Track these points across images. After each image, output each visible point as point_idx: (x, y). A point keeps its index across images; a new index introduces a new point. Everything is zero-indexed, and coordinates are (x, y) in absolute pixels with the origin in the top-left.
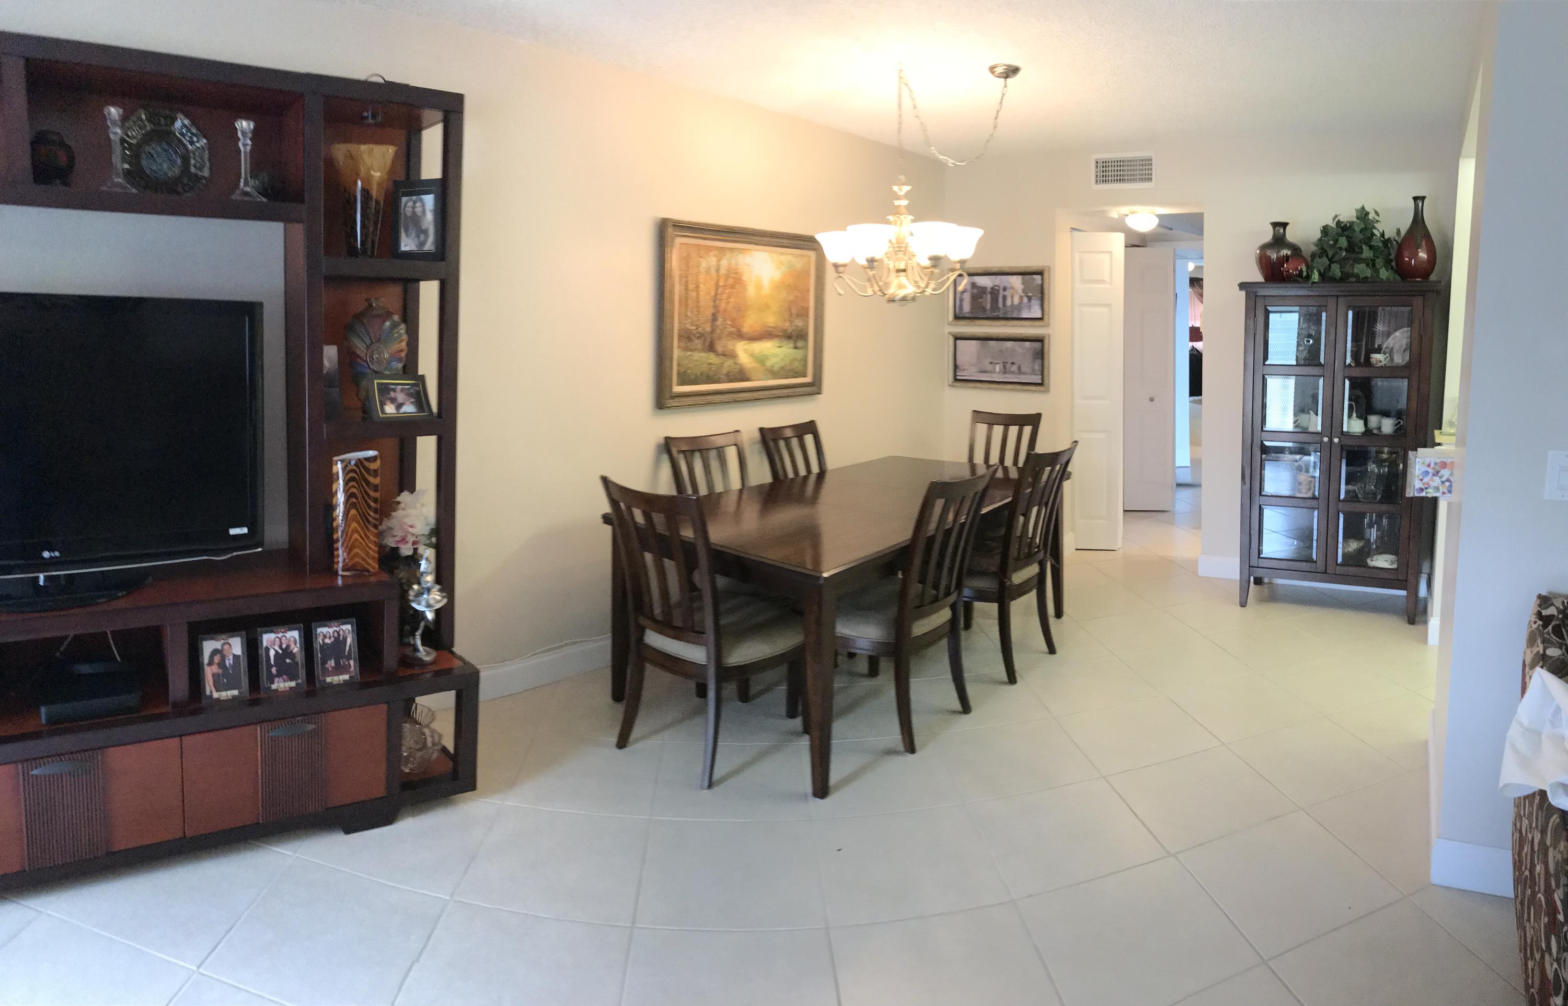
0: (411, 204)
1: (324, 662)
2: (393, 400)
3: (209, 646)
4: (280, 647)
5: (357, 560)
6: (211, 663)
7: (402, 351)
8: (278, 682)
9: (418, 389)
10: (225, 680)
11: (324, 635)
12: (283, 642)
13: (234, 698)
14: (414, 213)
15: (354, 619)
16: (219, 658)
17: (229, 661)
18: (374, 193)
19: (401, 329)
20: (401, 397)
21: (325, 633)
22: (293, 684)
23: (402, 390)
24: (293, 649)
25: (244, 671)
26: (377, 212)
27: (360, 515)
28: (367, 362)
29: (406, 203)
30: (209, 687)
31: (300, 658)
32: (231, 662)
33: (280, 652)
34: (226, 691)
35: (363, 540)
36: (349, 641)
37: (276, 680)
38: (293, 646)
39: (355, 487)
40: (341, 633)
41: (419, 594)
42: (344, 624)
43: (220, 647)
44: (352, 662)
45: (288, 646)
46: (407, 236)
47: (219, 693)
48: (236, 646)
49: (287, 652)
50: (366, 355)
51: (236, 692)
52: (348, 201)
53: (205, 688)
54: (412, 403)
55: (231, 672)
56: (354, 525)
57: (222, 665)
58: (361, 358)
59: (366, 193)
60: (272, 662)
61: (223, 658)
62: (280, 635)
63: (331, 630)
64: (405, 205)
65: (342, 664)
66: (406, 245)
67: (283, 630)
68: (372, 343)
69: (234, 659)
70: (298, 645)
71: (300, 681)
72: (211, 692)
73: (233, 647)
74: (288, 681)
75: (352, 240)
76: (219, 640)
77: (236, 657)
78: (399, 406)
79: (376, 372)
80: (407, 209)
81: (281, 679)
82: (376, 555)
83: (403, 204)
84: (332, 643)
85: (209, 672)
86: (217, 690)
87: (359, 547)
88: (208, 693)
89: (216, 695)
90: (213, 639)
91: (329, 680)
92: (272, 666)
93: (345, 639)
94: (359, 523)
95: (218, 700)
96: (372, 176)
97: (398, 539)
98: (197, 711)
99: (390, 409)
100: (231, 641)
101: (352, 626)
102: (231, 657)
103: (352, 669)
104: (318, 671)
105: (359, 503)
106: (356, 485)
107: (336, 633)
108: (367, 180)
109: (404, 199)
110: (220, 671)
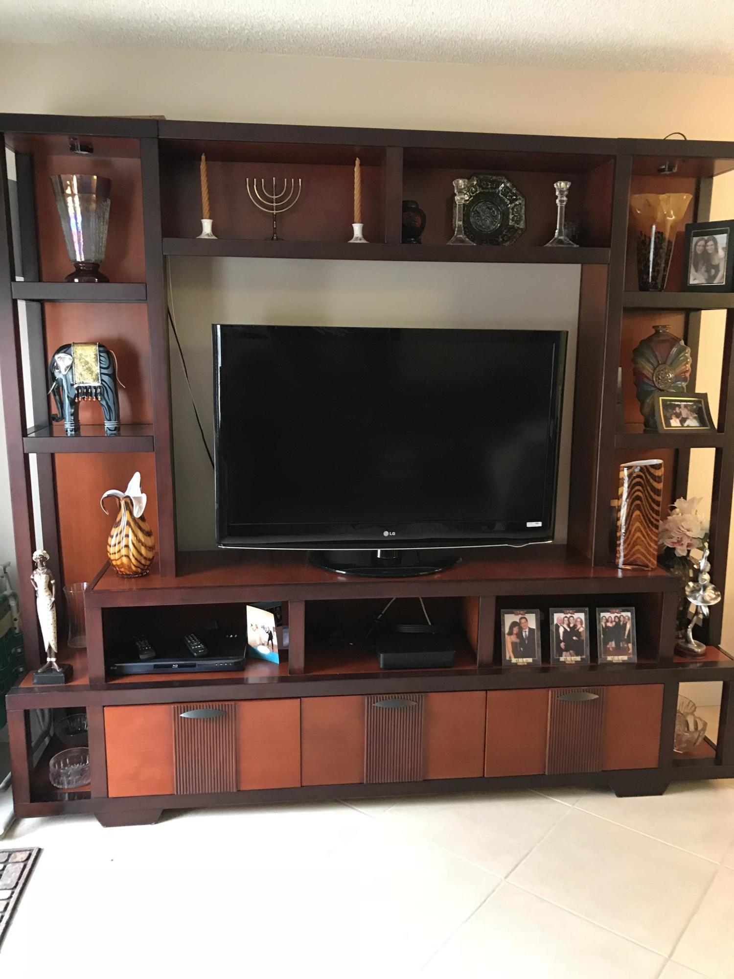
0: (702, 243)
1: (606, 643)
2: (678, 416)
3: (509, 619)
4: (569, 625)
5: (639, 556)
6: (510, 633)
7: (687, 371)
8: (565, 656)
9: (700, 405)
10: (522, 649)
11: (606, 619)
12: (570, 621)
13: (529, 664)
14: (705, 251)
15: (634, 608)
16: (518, 630)
17: (525, 633)
18: (667, 235)
19: (687, 353)
20: (685, 413)
21: (608, 617)
22: (578, 658)
23: (686, 406)
24: (579, 629)
25: (538, 644)
26: (669, 250)
27: (643, 516)
28: (653, 381)
29: (697, 243)
30: (509, 653)
31: (585, 636)
32: (527, 633)
33: (569, 630)
34: (523, 658)
35: (645, 538)
36: (628, 626)
37: (564, 653)
38: (579, 626)
39: (641, 492)
40: (622, 619)
41: (695, 591)
42: (624, 611)
43: (518, 621)
44: (630, 645)
45: (575, 626)
46: (696, 271)
47: (517, 659)
48: (532, 621)
49: (574, 630)
50: (653, 376)
51: (530, 660)
52: (644, 242)
53: (505, 653)
54: (695, 418)
55: (527, 642)
56: (638, 524)
57: (519, 636)
58: (648, 378)
59: (660, 235)
60: (561, 638)
61: (521, 630)
62: (568, 615)
63: (613, 616)
64: (696, 245)
65: (621, 646)
66: (695, 279)
67: (571, 611)
68: (659, 364)
69: (529, 632)
70: (584, 626)
71: (584, 657)
72: (510, 657)
73: (528, 620)
74: (574, 656)
75: (645, 277)
76: (518, 614)
77: (531, 630)
78: (683, 421)
79: (661, 390)
80: (697, 247)
81: (568, 653)
82: (656, 553)
83: (694, 243)
84: (614, 627)
85: (509, 641)
86: (515, 657)
87: (640, 545)
88: (508, 658)
89: (514, 660)
90: (512, 613)
91: (609, 658)
92: (561, 642)
93: (625, 625)
94: (641, 523)
95: (516, 665)
96: (667, 220)
97: (675, 540)
98: (499, 672)
99: (675, 423)
100: (527, 616)
101: (632, 614)
102: (527, 630)
103: (631, 651)
104: (600, 648)
105: (643, 505)
106: (642, 490)
107: (617, 618)
108: (662, 224)
109: (695, 239)
110: (518, 641)
